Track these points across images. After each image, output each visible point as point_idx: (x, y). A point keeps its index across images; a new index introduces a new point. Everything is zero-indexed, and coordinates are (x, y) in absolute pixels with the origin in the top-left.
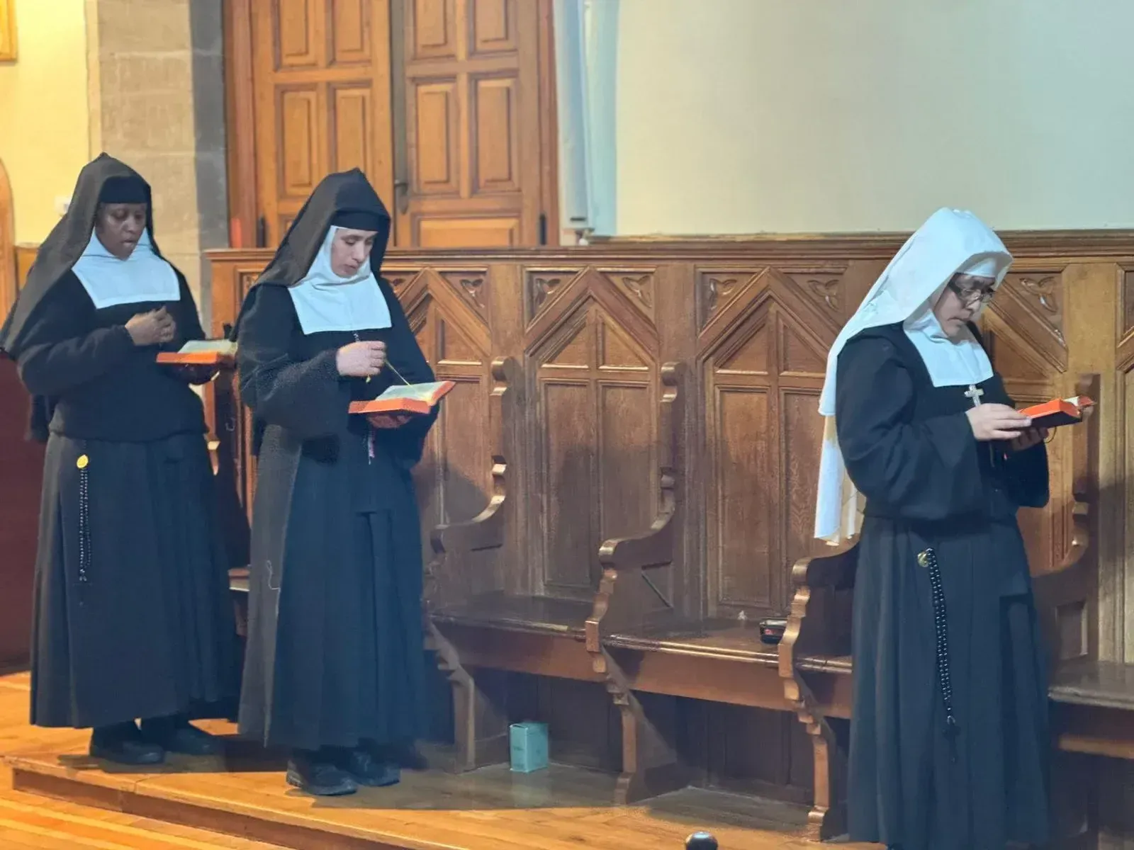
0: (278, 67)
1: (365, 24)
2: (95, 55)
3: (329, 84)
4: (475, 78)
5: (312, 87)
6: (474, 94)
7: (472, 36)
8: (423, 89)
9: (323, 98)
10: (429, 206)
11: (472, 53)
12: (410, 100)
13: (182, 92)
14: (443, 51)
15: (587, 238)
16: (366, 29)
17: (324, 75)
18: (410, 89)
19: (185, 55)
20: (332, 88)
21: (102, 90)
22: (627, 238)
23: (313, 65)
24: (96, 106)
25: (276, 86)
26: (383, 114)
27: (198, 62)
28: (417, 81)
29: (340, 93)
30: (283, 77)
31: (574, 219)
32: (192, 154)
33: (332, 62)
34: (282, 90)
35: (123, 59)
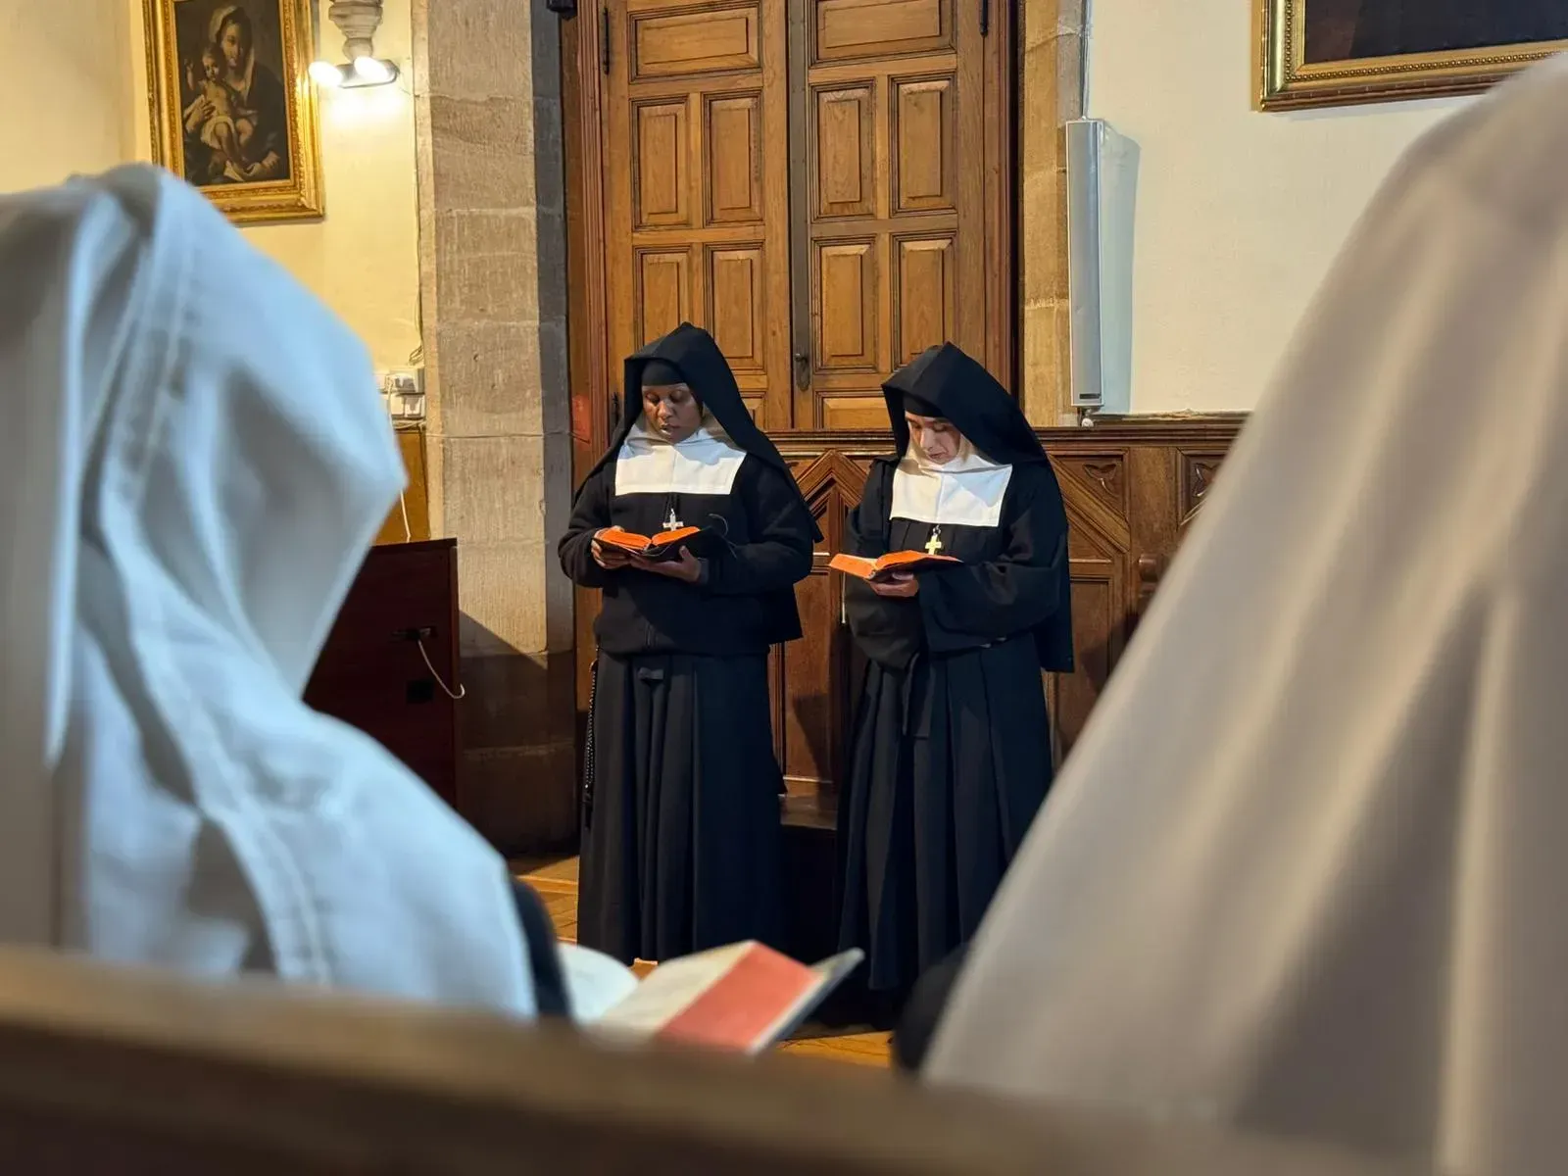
0: (638, 227)
1: (757, 177)
2: (429, 212)
3: (705, 246)
4: (898, 239)
5: (686, 248)
6: (897, 256)
7: (895, 193)
8: (828, 251)
9: (698, 260)
10: (837, 381)
11: (895, 210)
12: (813, 264)
13: (526, 252)
14: (858, 209)
15: (1091, 417)
16: (755, 186)
17: (698, 236)
18: (812, 250)
19: (529, 213)
20: (709, 250)
21: (438, 250)
22: (1147, 416)
23: (687, 224)
24: (430, 267)
25: (635, 248)
26: (778, 279)
27: (542, 220)
28: (822, 242)
29: (719, 255)
30: (643, 238)
31: (1083, 396)
32: (537, 323)
33: (710, 221)
34: (641, 252)
35: (461, 217)
